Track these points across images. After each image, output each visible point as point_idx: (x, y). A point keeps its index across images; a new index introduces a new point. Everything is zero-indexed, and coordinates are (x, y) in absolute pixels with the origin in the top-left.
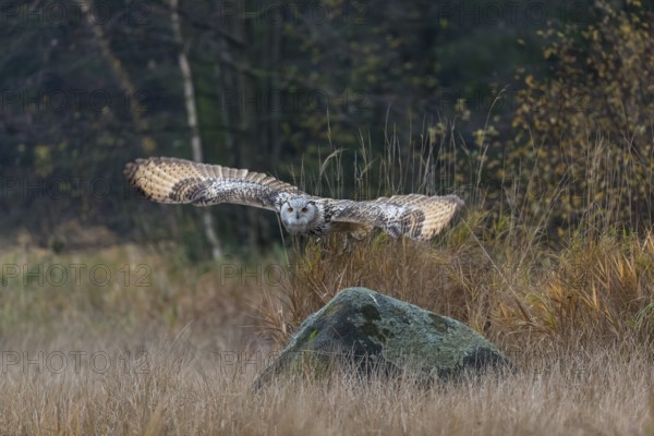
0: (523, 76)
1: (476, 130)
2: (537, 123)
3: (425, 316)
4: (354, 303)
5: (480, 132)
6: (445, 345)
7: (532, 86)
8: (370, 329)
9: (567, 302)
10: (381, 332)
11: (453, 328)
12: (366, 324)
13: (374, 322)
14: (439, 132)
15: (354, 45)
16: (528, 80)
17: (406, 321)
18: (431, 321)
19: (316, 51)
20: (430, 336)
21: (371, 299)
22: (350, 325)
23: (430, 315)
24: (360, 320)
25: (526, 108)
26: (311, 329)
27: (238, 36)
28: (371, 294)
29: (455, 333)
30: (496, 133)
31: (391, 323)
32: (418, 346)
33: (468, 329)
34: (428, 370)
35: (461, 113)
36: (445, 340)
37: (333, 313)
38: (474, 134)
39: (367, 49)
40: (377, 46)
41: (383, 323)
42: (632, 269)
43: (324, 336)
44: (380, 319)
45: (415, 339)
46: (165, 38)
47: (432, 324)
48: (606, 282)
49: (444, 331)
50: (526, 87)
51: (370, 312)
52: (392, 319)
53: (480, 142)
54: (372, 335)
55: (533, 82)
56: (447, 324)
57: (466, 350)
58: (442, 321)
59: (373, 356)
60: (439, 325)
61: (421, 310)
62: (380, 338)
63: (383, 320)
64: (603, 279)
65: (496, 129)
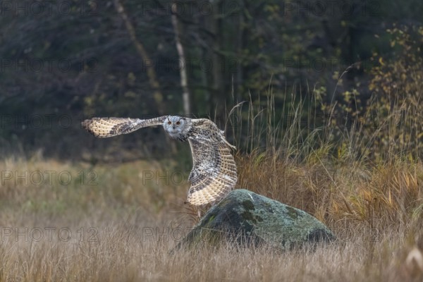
0: (377, 58)
1: (345, 92)
2: (385, 88)
3: (284, 209)
4: (238, 199)
5: (347, 93)
6: (296, 227)
7: (383, 64)
8: (247, 216)
9: (373, 201)
10: (254, 218)
11: (302, 216)
12: (245, 213)
13: (250, 211)
14: (322, 92)
15: (285, 37)
16: (380, 60)
17: (271, 211)
18: (287, 211)
19: (261, 40)
20: (286, 221)
21: (249, 197)
22: (235, 213)
23: (287, 208)
24: (242, 209)
25: (377, 78)
26: (211, 215)
27: (213, 30)
28: (250, 193)
29: (303, 219)
30: (358, 94)
31: (261, 212)
32: (278, 226)
33: (311, 216)
34: (284, 243)
35: (336, 81)
36: (295, 224)
37: (224, 205)
38: (343, 94)
39: (294, 39)
40: (300, 38)
41: (256, 212)
42: (414, 180)
43: (217, 220)
44: (254, 209)
45: (276, 223)
46: (168, 30)
47: (288, 213)
48: (399, 189)
49: (295, 218)
50: (379, 65)
51: (248, 205)
52: (262, 210)
53: (347, 99)
54: (248, 220)
55: (383, 61)
56: (297, 213)
57: (309, 230)
58: (294, 211)
59: (248, 233)
60: (292, 214)
61: (281, 204)
62: (254, 221)
63: (256, 210)
64: (397, 187)
65: (358, 91)
